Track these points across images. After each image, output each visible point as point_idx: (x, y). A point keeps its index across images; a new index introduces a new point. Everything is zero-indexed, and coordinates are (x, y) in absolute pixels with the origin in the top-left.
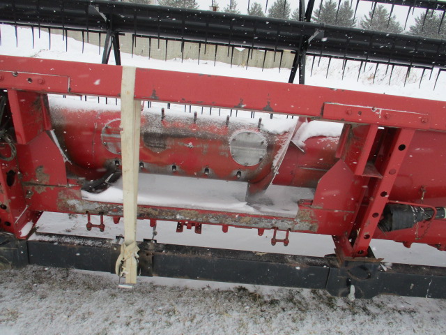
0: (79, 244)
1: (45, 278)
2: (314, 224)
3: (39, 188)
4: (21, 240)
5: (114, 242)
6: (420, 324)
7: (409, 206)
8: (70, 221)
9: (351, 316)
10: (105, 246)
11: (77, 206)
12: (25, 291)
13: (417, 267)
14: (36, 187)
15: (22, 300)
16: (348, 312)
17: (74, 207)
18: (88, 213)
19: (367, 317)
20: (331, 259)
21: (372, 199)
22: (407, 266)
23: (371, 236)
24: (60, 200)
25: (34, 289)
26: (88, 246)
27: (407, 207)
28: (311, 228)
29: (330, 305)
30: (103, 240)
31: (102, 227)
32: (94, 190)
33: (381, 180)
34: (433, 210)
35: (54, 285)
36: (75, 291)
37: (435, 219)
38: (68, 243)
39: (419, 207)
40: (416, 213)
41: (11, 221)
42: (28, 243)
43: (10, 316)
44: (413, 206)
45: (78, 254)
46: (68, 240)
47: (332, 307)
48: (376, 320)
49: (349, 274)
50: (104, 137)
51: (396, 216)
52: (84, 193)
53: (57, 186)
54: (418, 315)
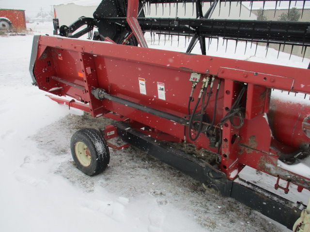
0: (268, 197)
1: (235, 209)
3: (248, 150)
4: (229, 179)
5: (295, 205)
8: (256, 175)
10: (287, 205)
11: (272, 169)
12: (222, 212)
14: (247, 149)
15: (220, 217)
17: (269, 169)
18: (279, 177)
24: (261, 162)
25: (227, 213)
26: (274, 201)
30: (286, 201)
31: (287, 191)
32: (285, 161)
35: (240, 216)
36: (254, 227)
38: (260, 193)
41: (227, 166)
42: (233, 183)
43: (211, 224)
45: (265, 203)
46: (260, 191)
50: (304, 125)
52: (279, 162)
53: (261, 151)
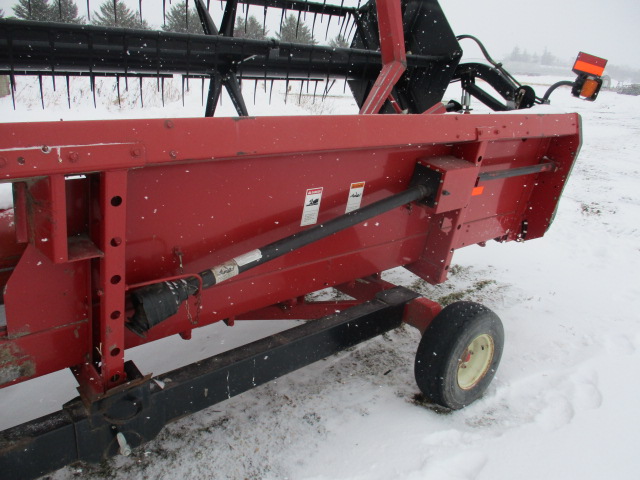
2: (25, 363)
6: (236, 434)
7: (164, 283)
9: (140, 474)
13: (206, 362)
16: (135, 469)
19: (165, 462)
20: (73, 408)
21: (101, 293)
22: (193, 366)
23: (122, 346)
27: (161, 286)
28: (22, 372)
29: (104, 473)
33: (103, 259)
34: (197, 278)
37: (205, 288)
39: (179, 280)
40: (175, 290)
44: (170, 282)
47: (109, 475)
48: (178, 460)
49: (107, 420)
51: (148, 304)
54: (232, 421)
